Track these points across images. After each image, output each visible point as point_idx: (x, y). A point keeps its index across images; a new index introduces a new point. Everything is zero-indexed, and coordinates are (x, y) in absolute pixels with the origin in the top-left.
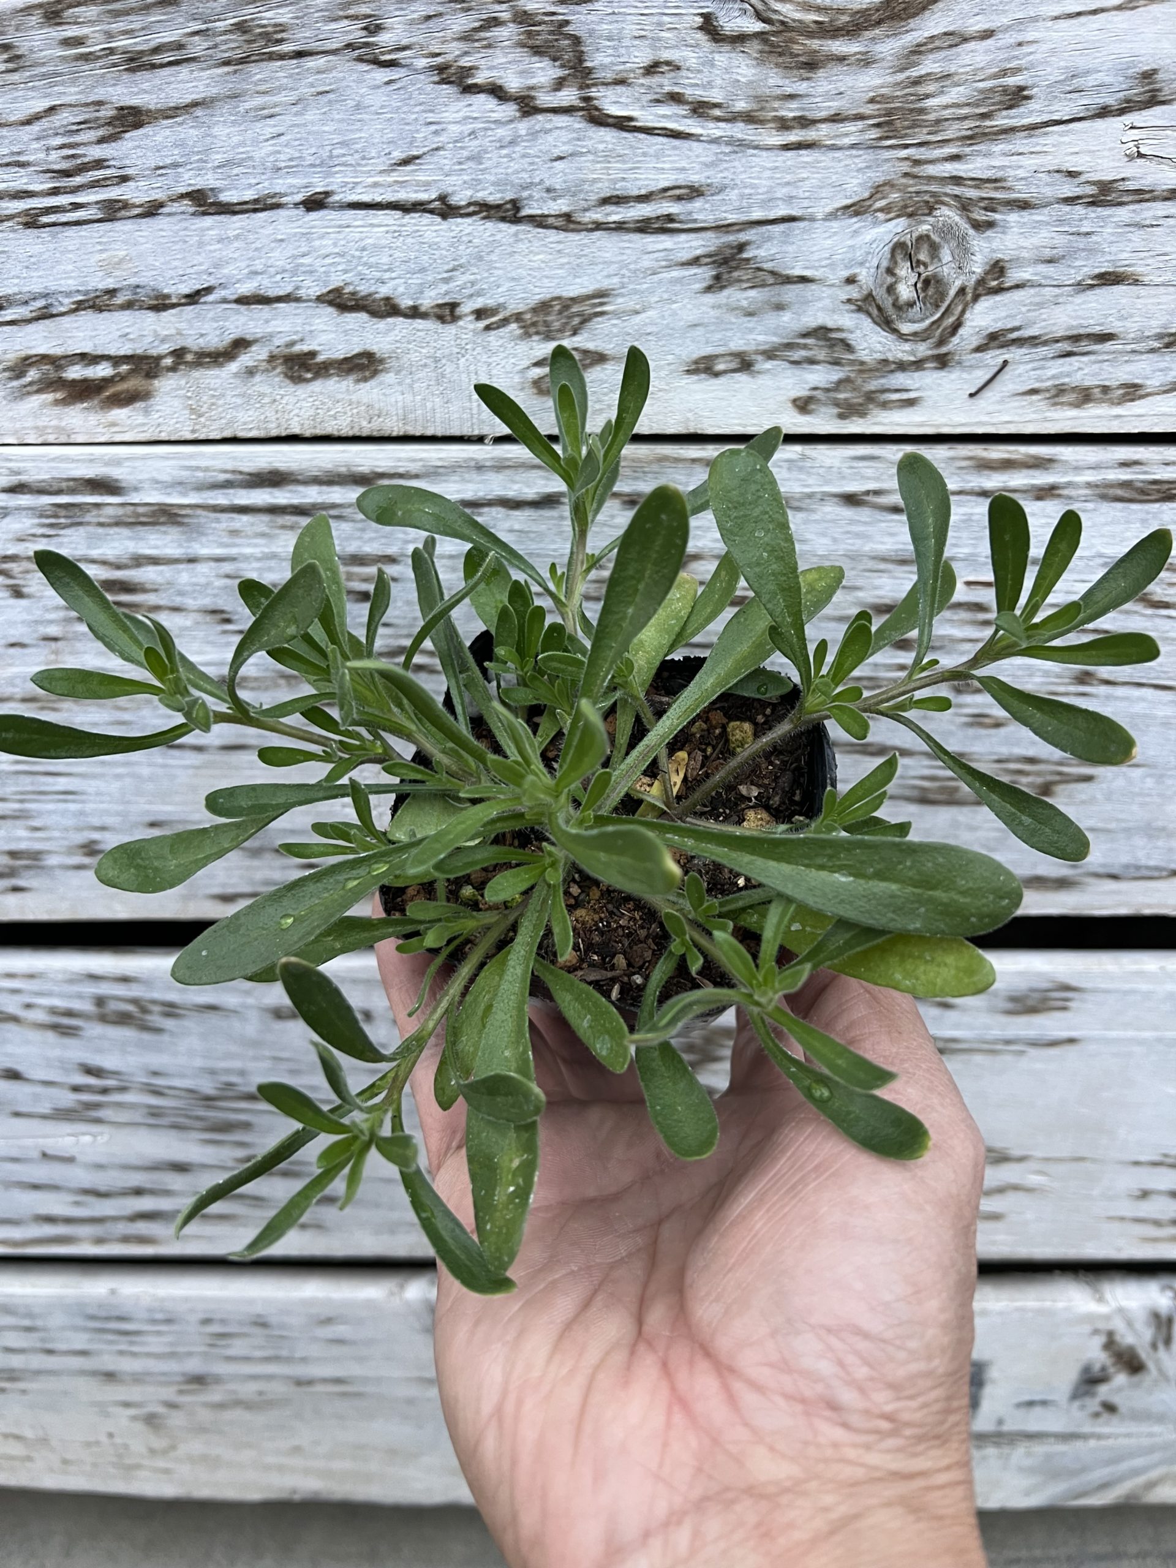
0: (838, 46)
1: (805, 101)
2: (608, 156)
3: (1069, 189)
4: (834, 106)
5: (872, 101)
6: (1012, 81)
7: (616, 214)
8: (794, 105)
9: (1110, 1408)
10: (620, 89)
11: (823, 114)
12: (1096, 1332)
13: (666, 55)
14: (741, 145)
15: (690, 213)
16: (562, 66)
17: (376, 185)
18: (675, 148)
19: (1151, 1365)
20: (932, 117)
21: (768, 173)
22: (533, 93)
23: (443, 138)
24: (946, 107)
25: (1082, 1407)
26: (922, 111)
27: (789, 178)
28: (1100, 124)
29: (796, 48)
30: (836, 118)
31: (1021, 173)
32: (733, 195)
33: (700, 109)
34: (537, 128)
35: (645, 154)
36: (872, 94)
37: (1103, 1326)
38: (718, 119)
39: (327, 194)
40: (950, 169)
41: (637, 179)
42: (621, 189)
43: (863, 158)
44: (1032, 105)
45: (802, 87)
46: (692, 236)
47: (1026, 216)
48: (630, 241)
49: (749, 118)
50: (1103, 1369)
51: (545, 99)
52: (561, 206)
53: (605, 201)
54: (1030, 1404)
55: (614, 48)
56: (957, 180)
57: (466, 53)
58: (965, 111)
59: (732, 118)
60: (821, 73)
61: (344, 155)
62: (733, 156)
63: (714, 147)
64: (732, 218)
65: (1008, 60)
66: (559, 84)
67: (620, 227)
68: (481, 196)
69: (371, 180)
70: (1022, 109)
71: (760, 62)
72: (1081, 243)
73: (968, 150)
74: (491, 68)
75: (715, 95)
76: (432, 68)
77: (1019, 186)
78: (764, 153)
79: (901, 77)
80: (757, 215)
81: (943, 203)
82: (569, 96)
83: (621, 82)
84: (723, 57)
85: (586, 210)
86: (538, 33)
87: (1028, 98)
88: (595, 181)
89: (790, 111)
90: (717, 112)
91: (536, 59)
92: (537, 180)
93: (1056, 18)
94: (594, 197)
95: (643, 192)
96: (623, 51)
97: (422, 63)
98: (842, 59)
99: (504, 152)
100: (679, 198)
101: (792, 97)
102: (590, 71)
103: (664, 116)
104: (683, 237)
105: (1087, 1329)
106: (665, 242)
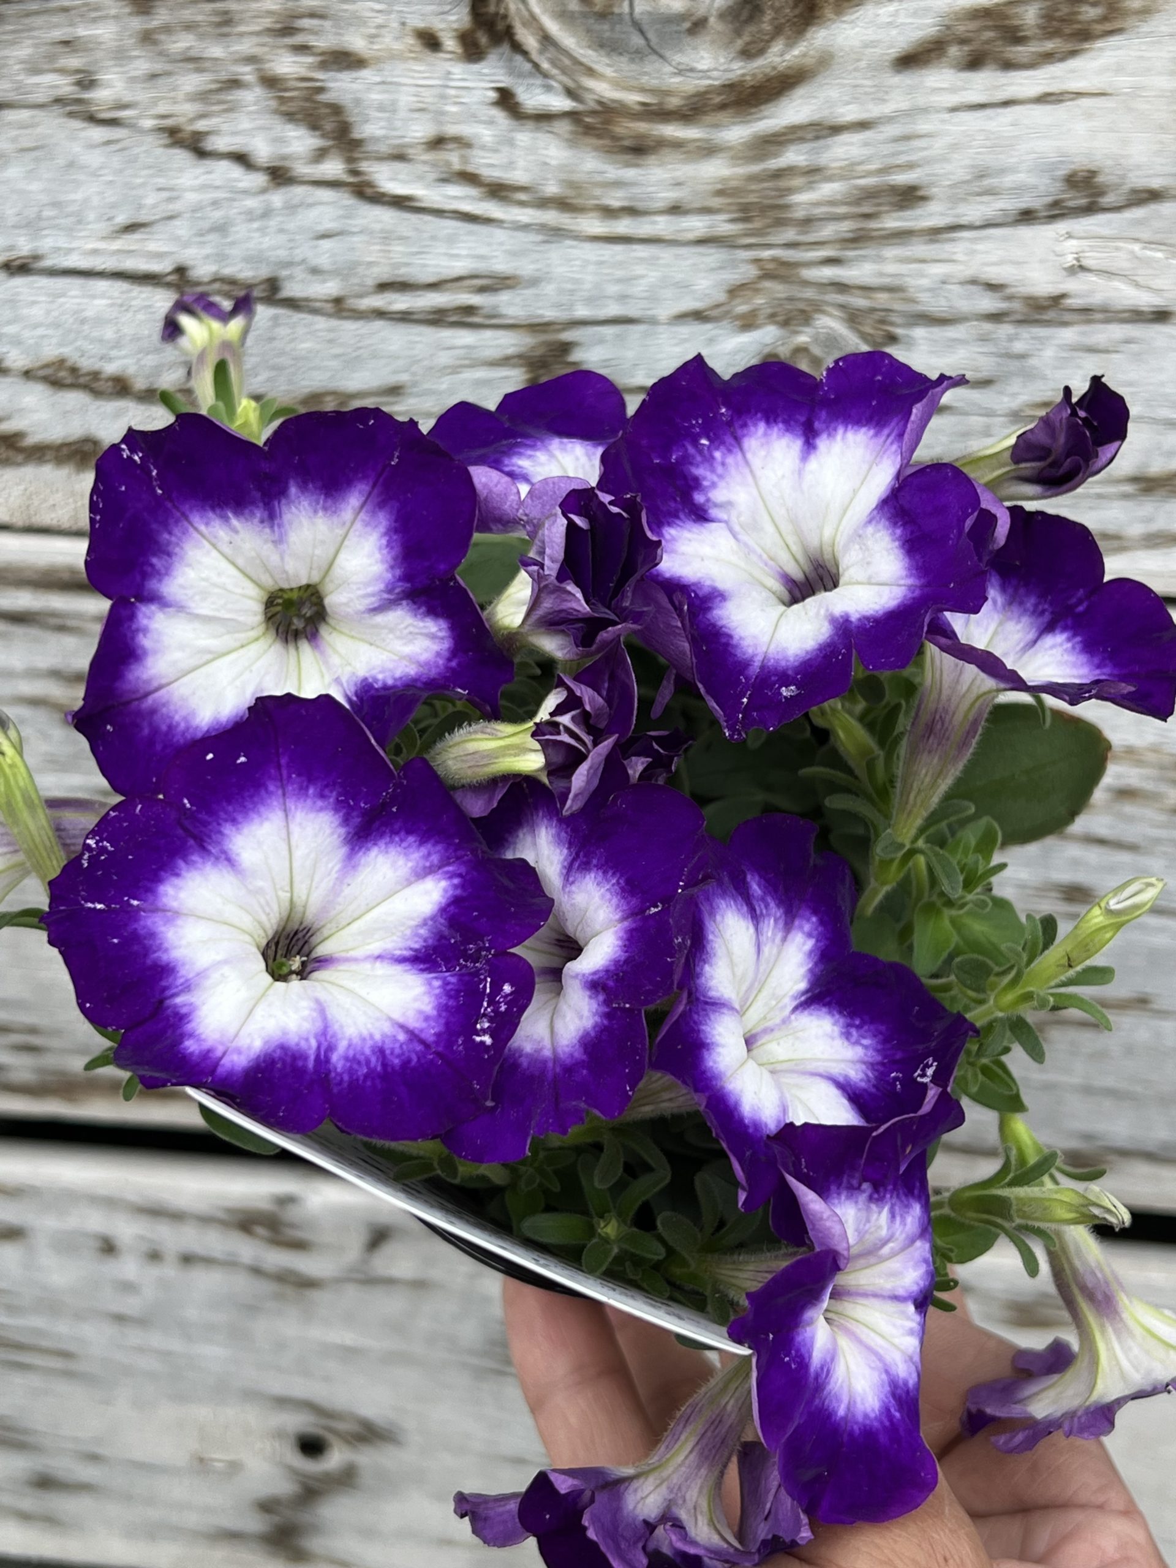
0: (672, 131)
1: (636, 190)
2: (387, 237)
3: (989, 303)
4: (670, 195)
5: (720, 193)
6: (901, 178)
7: (400, 302)
8: (620, 193)
10: (398, 166)
11: (659, 205)
13: (451, 130)
14: (556, 233)
15: (495, 307)
16: (323, 136)
17: (95, 252)
18: (470, 233)
20: (800, 214)
21: (591, 268)
22: (287, 164)
23: (176, 207)
24: (818, 204)
26: (787, 207)
27: (620, 273)
28: (1026, 233)
29: (619, 130)
30: (675, 210)
31: (924, 282)
32: (549, 289)
33: (498, 191)
34: (295, 201)
35: (433, 238)
36: (719, 186)
38: (522, 204)
39: (36, 258)
40: (828, 273)
41: (425, 266)
42: (404, 273)
43: (713, 256)
44: (933, 207)
45: (630, 174)
46: (500, 333)
47: (937, 332)
48: (420, 335)
49: (563, 204)
51: (303, 169)
52: (330, 288)
53: (383, 287)
55: (389, 120)
56: (841, 287)
57: (203, 116)
58: (842, 210)
59: (544, 203)
60: (652, 159)
61: (54, 218)
62: (547, 246)
63: (521, 236)
64: (549, 314)
65: (893, 155)
66: (320, 155)
67: (405, 317)
68: (227, 271)
69: (91, 246)
70: (918, 212)
71: (572, 143)
72: (1014, 365)
73: (851, 254)
74: (234, 133)
75: (518, 176)
76: (161, 129)
77: (923, 297)
78: (588, 246)
79: (755, 168)
80: (582, 312)
81: (823, 312)
82: (333, 168)
83: (400, 157)
84: (525, 137)
85: (361, 296)
86: (291, 99)
87: (924, 199)
88: (370, 264)
89: (615, 200)
90: (522, 196)
91: (289, 126)
92: (298, 259)
93: (954, 109)
94: (370, 282)
95: (432, 279)
96: (398, 124)
97: (148, 123)
98: (677, 145)
99: (256, 225)
100: (482, 290)
101: (618, 184)
102: (357, 144)
103: (455, 198)
104: (488, 334)
106: (465, 338)
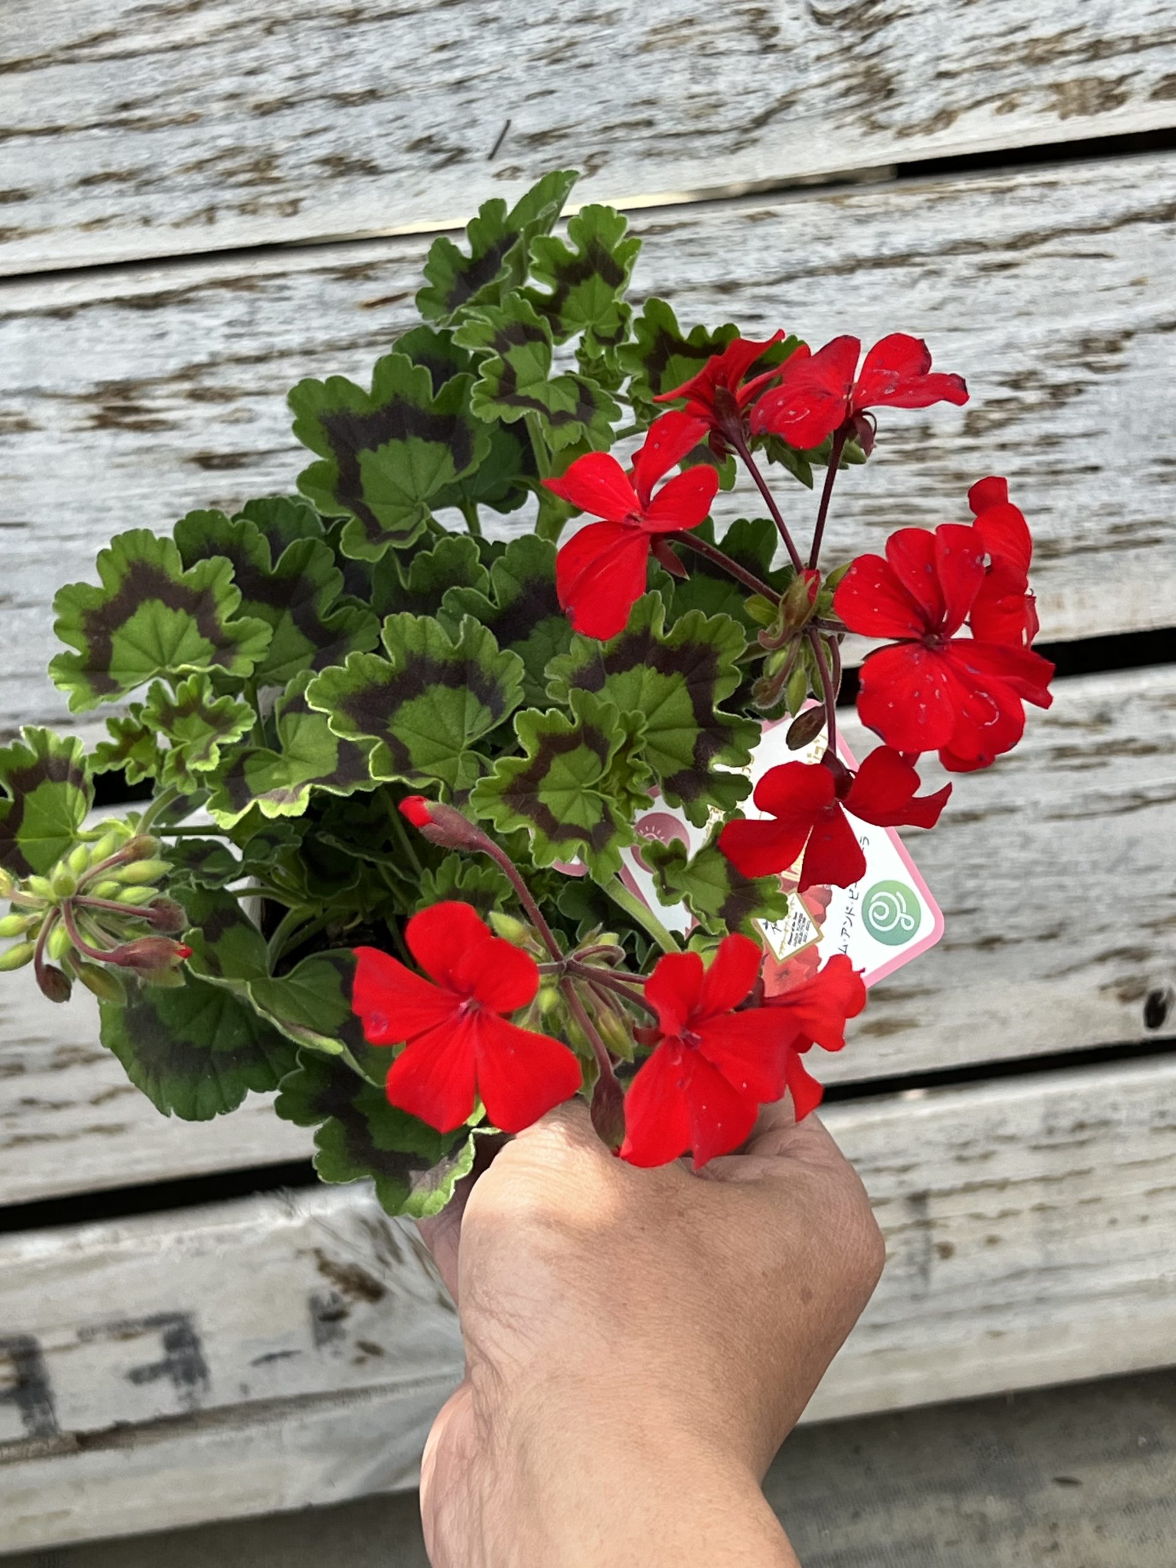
9: (371, 1350)
12: (300, 1253)
19: (389, 1284)
25: (336, 1354)
37: (302, 1243)
50: (335, 1299)
54: (270, 1358)
105: (285, 1251)
